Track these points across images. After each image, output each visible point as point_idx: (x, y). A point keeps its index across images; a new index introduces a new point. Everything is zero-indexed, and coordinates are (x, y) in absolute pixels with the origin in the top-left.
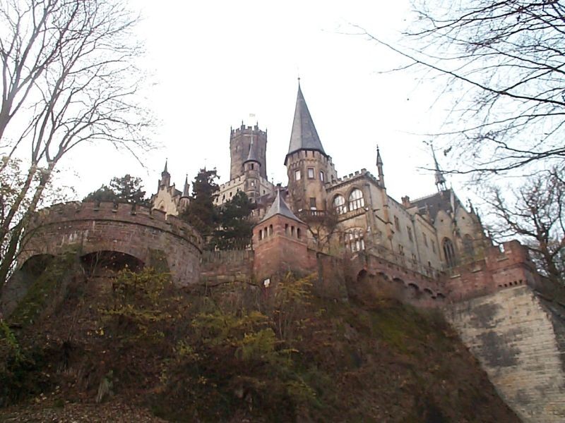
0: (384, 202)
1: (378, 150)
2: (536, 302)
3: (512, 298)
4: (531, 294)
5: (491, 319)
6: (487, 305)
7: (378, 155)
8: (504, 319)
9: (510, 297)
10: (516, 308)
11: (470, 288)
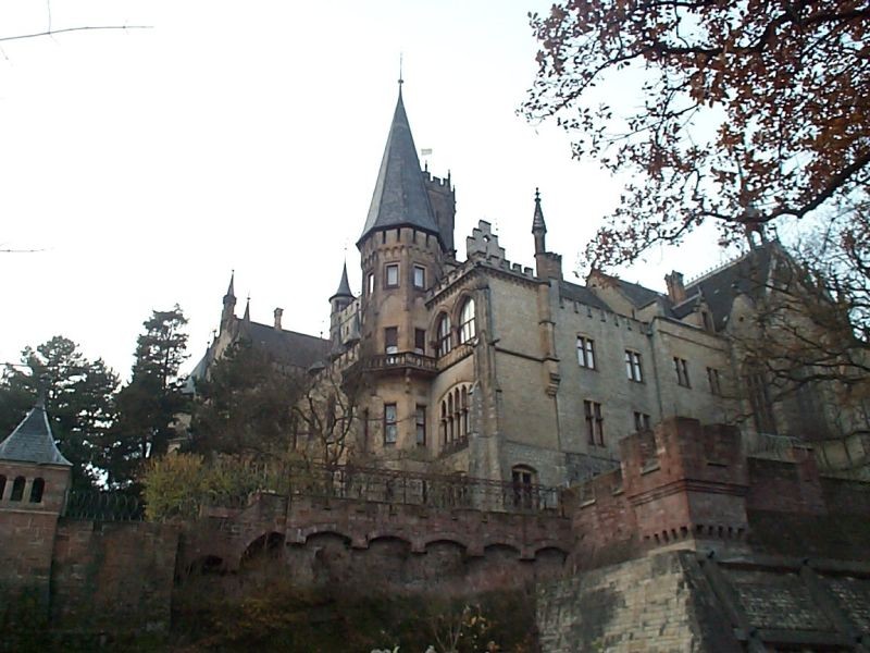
0: (540, 313)
1: (538, 200)
2: (682, 600)
3: (646, 581)
4: (679, 576)
5: (601, 634)
6: (603, 590)
7: (538, 210)
8: (620, 637)
9: (643, 579)
10: (645, 611)
11: (610, 535)
